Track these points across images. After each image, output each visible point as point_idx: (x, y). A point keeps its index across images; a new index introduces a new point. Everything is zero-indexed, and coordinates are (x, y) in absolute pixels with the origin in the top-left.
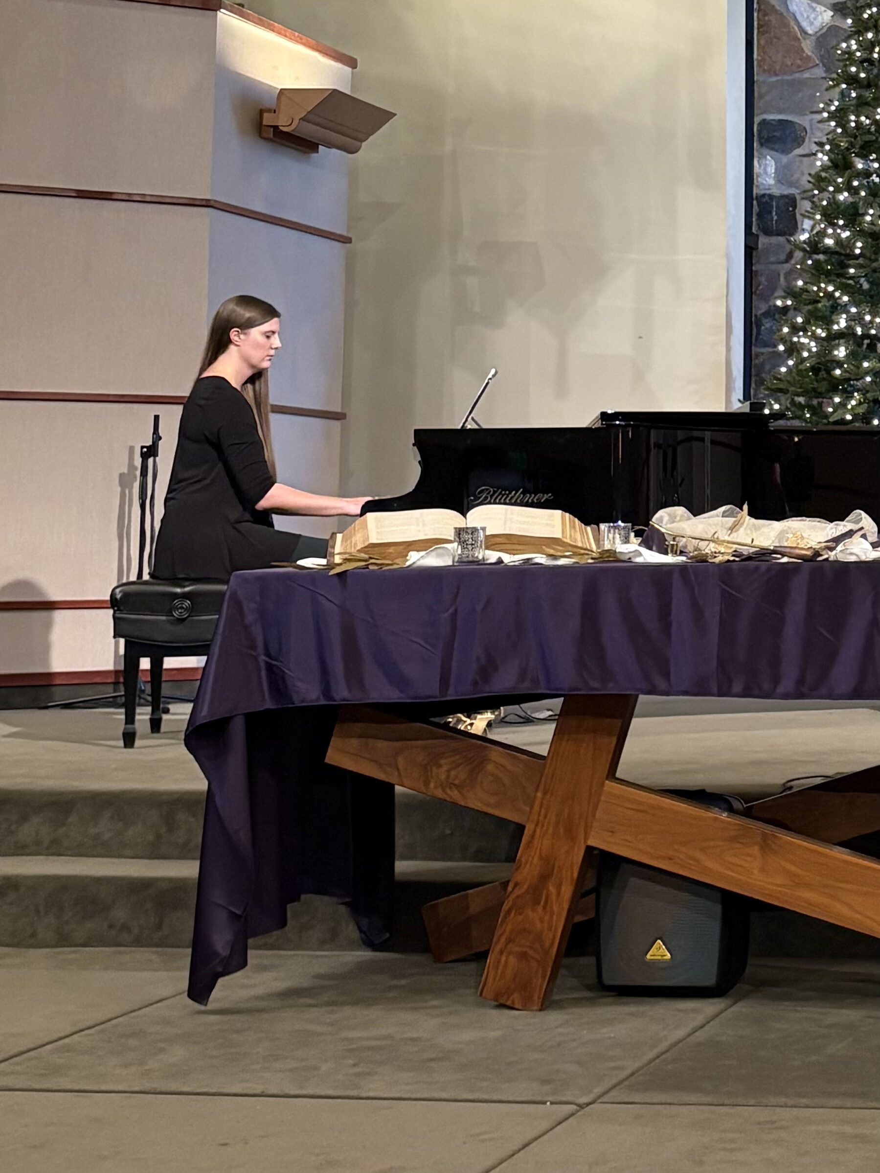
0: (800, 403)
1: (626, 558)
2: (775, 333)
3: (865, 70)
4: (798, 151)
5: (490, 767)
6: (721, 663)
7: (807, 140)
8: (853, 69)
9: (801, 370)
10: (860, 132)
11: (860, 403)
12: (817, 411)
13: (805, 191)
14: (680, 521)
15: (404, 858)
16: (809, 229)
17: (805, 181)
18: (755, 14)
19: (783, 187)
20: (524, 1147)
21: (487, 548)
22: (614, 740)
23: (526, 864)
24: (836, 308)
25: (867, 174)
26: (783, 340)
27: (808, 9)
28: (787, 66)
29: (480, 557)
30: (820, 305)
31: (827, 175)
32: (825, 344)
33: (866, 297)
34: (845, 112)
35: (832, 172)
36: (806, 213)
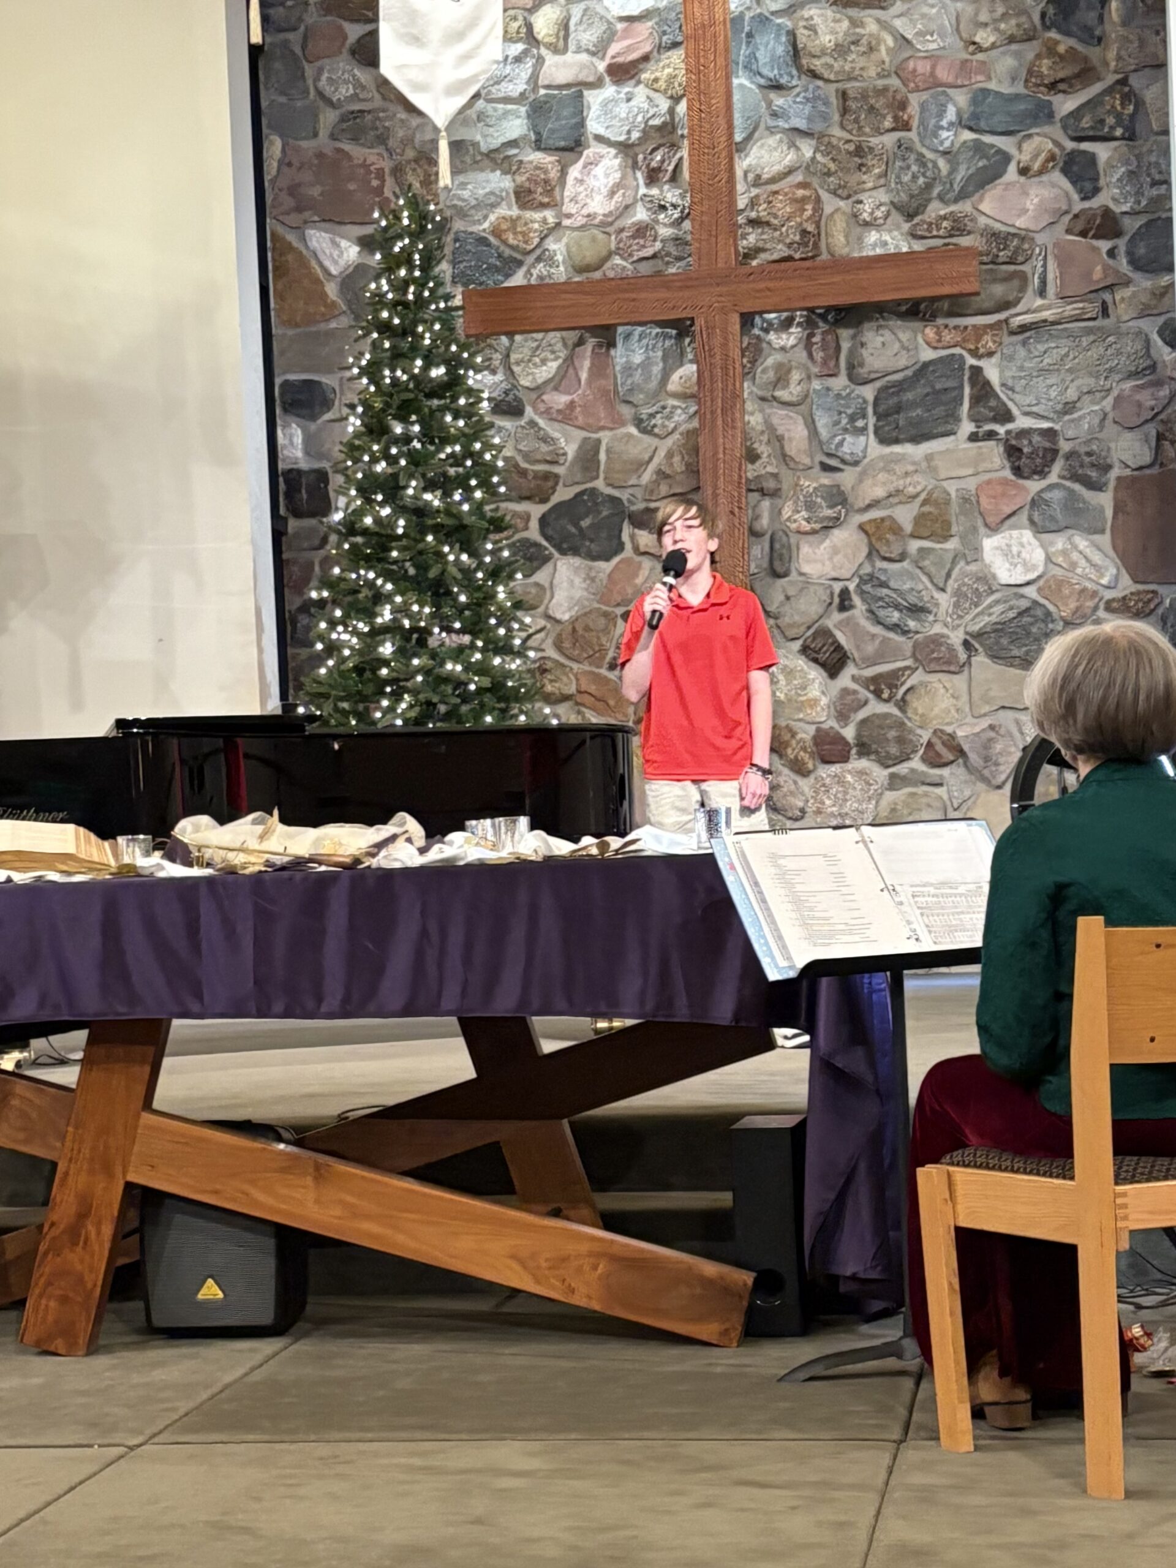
0: (344, 709)
1: (147, 872)
2: (310, 629)
3: (398, 315)
4: (326, 417)
6: (259, 982)
7: (335, 401)
8: (385, 314)
9: (342, 671)
10: (396, 389)
11: (411, 706)
12: (364, 717)
13: (337, 462)
14: (205, 830)
16: (343, 507)
17: (337, 452)
19: (312, 460)
24: (379, 598)
25: (407, 439)
26: (321, 638)
27: (330, 245)
28: (310, 314)
30: (360, 595)
31: (360, 442)
32: (368, 640)
33: (411, 583)
34: (378, 366)
35: (366, 438)
36: (339, 487)
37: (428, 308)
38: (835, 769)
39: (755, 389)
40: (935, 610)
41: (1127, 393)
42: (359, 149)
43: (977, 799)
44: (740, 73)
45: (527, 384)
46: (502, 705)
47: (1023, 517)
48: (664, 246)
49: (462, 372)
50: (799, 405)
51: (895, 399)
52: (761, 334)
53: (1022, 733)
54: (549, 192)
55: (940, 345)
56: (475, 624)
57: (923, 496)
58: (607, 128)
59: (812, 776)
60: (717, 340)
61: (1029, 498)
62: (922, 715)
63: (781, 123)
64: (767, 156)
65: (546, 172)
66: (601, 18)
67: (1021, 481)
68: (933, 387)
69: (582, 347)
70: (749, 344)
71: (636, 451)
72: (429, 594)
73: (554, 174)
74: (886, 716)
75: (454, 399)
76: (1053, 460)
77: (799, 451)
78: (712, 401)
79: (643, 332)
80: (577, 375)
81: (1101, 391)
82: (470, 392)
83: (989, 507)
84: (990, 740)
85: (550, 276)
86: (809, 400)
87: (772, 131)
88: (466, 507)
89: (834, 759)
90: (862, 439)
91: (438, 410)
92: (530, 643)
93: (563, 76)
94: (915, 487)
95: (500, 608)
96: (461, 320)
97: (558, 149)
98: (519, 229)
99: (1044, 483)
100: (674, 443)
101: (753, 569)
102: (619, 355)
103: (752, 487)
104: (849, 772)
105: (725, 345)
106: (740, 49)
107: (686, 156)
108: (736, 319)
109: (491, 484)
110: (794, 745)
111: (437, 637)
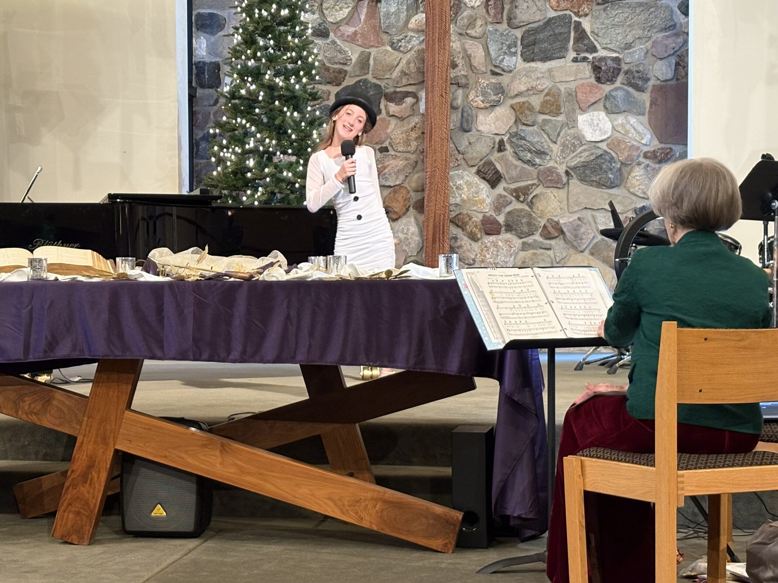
0: (225, 194)
1: (133, 278)
2: (208, 150)
4: (221, 33)
5: (55, 403)
6: (195, 341)
7: (226, 26)
9: (226, 173)
10: (261, 20)
11: (263, 194)
12: (236, 199)
13: (227, 59)
14: (166, 256)
15: (1, 459)
16: (229, 84)
17: (226, 53)
19: (212, 57)
21: (49, 271)
22: (130, 387)
23: (78, 460)
24: (247, 134)
25: (266, 48)
26: (215, 155)
29: (45, 277)
30: (236, 132)
31: (240, 48)
32: (240, 156)
33: (265, 127)
34: (252, 7)
35: (244, 46)
36: (227, 73)
38: (492, 238)
39: (456, 29)
40: (550, 154)
41: (659, 40)
43: (570, 257)
45: (332, 21)
47: (601, 104)
49: (297, 12)
50: (480, 38)
51: (533, 38)
53: (595, 223)
55: (559, 9)
56: (299, 150)
57: (546, 91)
59: (480, 242)
60: (437, 1)
61: (604, 95)
62: (542, 211)
67: (600, 85)
68: (553, 31)
69: (362, 2)
70: (454, 4)
71: (390, 60)
72: (274, 133)
74: (521, 210)
75: (293, 27)
76: (618, 74)
78: (433, 34)
80: (359, 16)
81: (645, 38)
82: (302, 23)
83: (583, 98)
84: (577, 226)
86: (486, 36)
88: (297, 87)
89: (492, 233)
90: (514, 58)
91: (284, 32)
94: (542, 86)
95: (314, 142)
99: (612, 87)
100: (411, 56)
101: (452, 127)
102: (383, 7)
103: (453, 82)
104: (501, 240)
105: (441, 4)
109: (312, 74)
110: (471, 224)
111: (278, 157)
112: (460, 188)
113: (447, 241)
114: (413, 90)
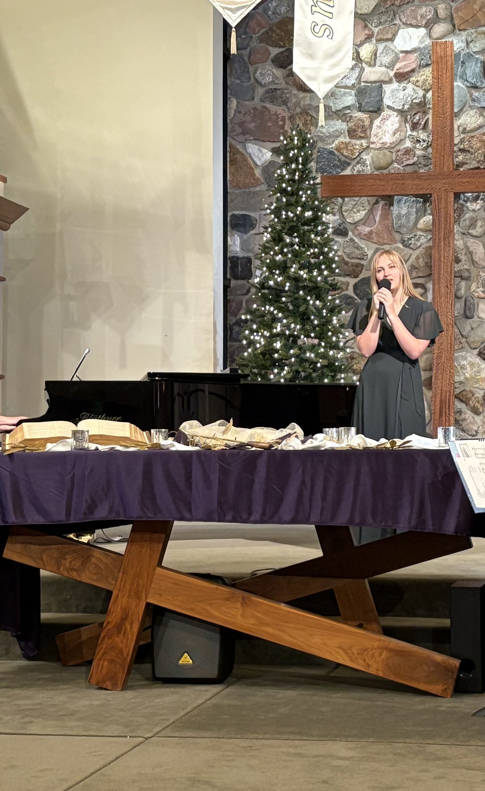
0: (255, 372)
1: (166, 448)
2: (240, 334)
3: (290, 186)
4: (252, 232)
5: (93, 560)
6: (220, 504)
7: (257, 226)
8: (284, 185)
9: (255, 354)
10: (288, 220)
11: (288, 373)
12: (265, 377)
13: (257, 254)
14: (195, 428)
15: (45, 611)
16: (259, 275)
17: (257, 249)
18: (228, 154)
19: (245, 252)
20: (117, 759)
21: (90, 442)
22: (161, 546)
23: (113, 612)
24: (275, 320)
25: (292, 245)
26: (246, 338)
27: (258, 151)
28: (246, 183)
29: (86, 447)
30: (266, 318)
31: (269, 245)
32: (269, 340)
33: (291, 313)
34: (279, 210)
35: (272, 243)
36: (258, 267)
37: (304, 183)
39: (460, 229)
42: (274, 106)
44: (458, 80)
45: (350, 221)
46: (333, 374)
48: (418, 159)
49: (320, 214)
50: (480, 237)
52: (464, 203)
54: (364, 132)
56: (321, 334)
58: (393, 102)
59: (482, 415)
60: (443, 205)
63: (477, 104)
64: (469, 119)
65: (363, 122)
66: (393, 51)
69: (377, 205)
70: (458, 207)
72: (299, 319)
73: (367, 123)
75: (316, 226)
77: (480, 259)
78: (439, 233)
79: (408, 199)
80: (374, 218)
82: (323, 223)
85: (363, 171)
87: (471, 108)
88: (319, 279)
91: (307, 231)
92: (347, 345)
93: (373, 78)
95: (334, 327)
96: (319, 190)
97: (368, 111)
98: (349, 148)
100: (420, 253)
101: (456, 314)
102: (395, 209)
103: (457, 275)
105: (446, 208)
106: (458, 68)
107: (430, 118)
108: (452, 195)
109: (332, 268)
110: (473, 400)
111: (302, 340)
112: (464, 368)
113: (453, 414)
114: (422, 282)
